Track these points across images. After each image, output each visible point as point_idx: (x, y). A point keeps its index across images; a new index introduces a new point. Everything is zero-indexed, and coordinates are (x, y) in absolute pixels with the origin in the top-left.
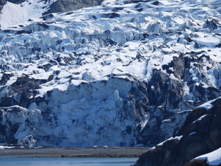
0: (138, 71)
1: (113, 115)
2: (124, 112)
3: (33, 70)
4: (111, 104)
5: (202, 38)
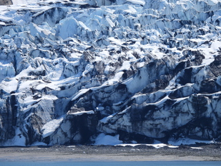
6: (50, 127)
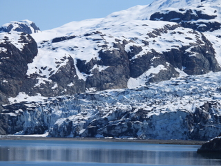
0: (189, 108)
1: (178, 126)
2: (183, 125)
4: (178, 122)
5: (216, 95)
6: (81, 132)
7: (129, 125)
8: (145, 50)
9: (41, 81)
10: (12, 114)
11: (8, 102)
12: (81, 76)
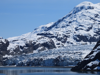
0: (54, 58)
2: (53, 62)
3: (42, 57)
4: (51, 61)
5: (60, 54)
7: (38, 62)
8: (37, 43)
9: (11, 51)
10: (4, 60)
11: (3, 57)
12: (21, 50)
